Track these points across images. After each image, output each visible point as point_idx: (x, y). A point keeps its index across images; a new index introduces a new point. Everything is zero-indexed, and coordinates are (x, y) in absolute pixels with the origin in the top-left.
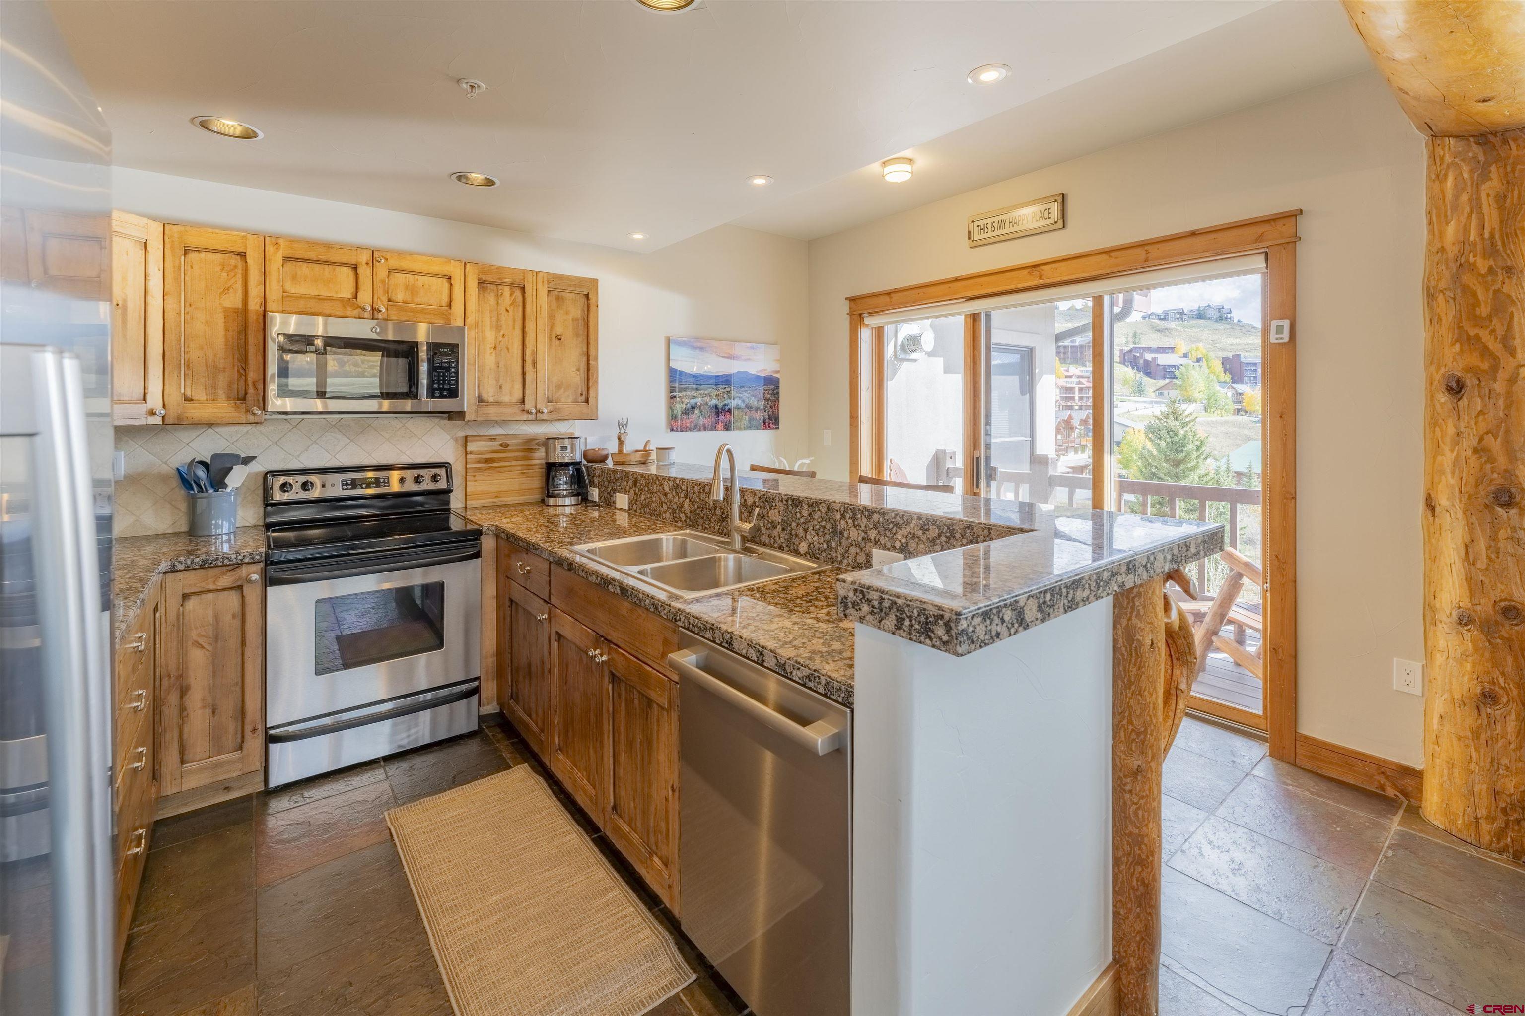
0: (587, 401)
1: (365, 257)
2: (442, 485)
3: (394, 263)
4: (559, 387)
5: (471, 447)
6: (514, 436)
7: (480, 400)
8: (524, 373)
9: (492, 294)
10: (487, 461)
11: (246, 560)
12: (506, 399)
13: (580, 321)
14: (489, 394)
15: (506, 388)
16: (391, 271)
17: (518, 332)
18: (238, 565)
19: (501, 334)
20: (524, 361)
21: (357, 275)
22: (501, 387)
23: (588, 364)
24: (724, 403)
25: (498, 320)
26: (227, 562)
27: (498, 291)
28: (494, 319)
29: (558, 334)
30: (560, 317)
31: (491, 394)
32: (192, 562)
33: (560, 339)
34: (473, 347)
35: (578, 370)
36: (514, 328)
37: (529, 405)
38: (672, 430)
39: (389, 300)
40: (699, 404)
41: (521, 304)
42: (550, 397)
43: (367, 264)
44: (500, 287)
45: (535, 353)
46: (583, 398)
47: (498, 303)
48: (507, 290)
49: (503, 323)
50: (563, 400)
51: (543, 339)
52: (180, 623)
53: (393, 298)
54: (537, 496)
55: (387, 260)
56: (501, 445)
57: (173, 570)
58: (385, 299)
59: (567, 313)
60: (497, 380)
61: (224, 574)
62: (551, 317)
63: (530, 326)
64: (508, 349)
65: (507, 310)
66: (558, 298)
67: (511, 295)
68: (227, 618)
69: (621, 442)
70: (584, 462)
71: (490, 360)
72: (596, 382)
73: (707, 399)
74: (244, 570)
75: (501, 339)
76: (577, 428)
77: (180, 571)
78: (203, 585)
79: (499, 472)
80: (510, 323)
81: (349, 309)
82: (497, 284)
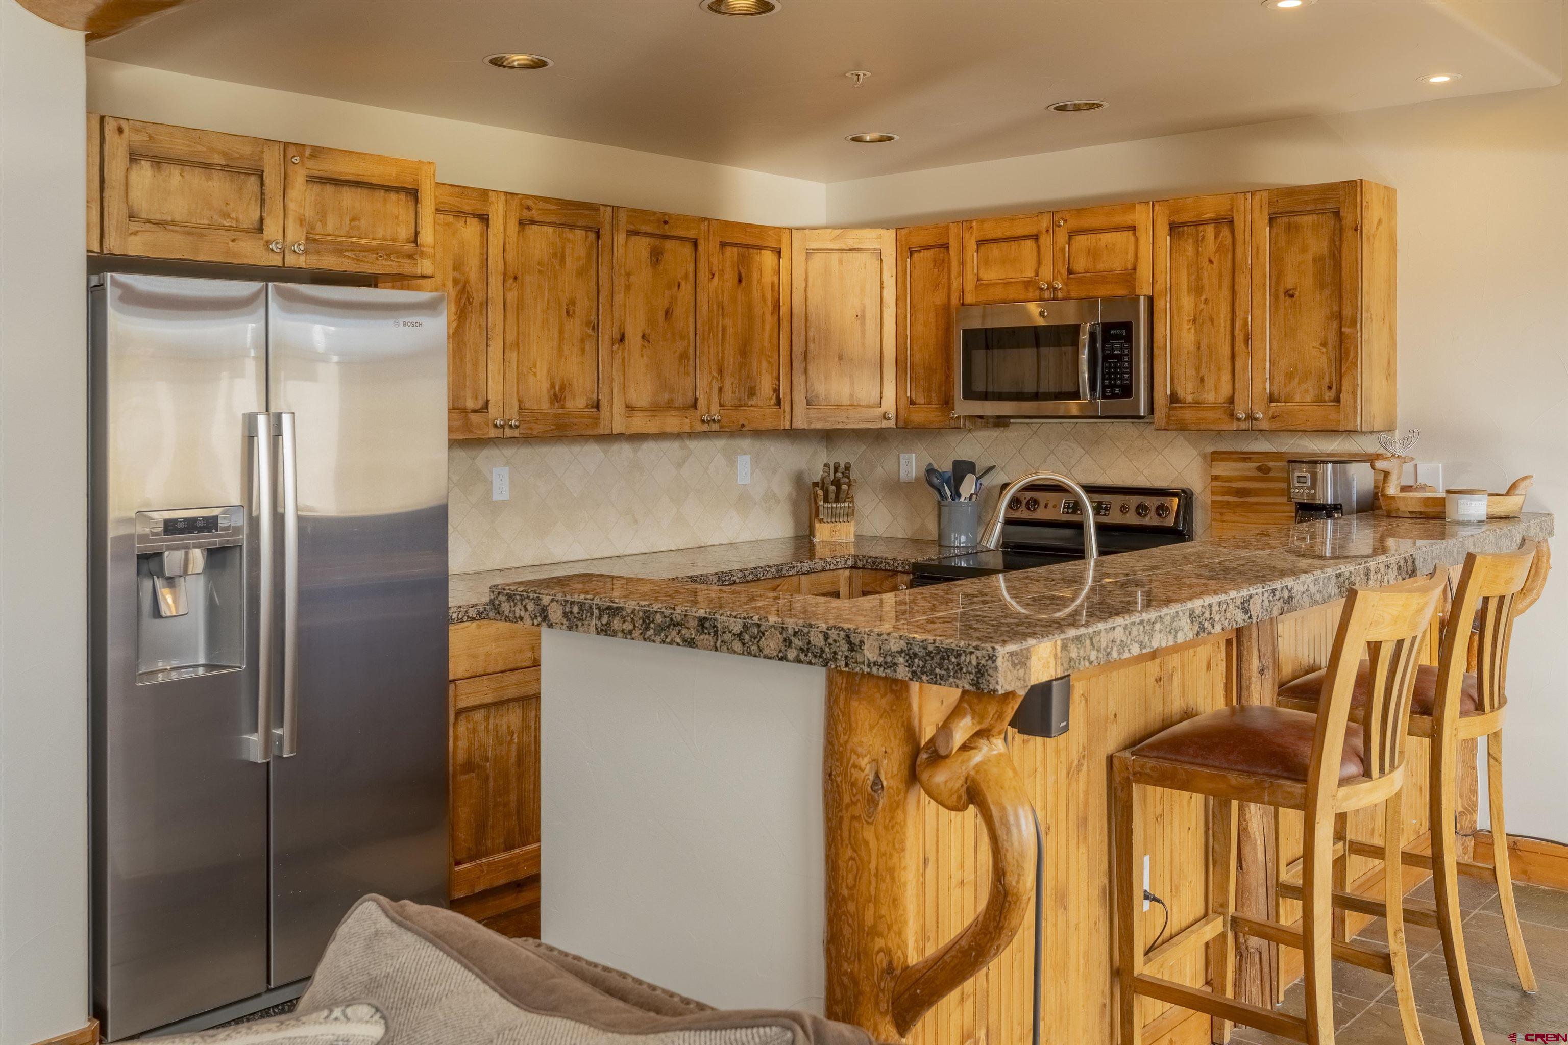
1: (1045, 219)
3: (1073, 221)
4: (1290, 376)
5: (1221, 469)
7: (1174, 398)
8: (1233, 356)
9: (1190, 241)
10: (1239, 493)
11: (900, 569)
13: (1327, 261)
14: (1186, 391)
15: (1210, 382)
16: (1074, 235)
17: (1225, 292)
19: (1203, 297)
20: (1233, 336)
21: (1039, 247)
22: (1202, 380)
23: (1341, 333)
25: (1199, 278)
27: (1197, 235)
28: (1193, 277)
29: (1289, 286)
30: (1291, 259)
31: (1189, 391)
33: (1292, 296)
34: (1163, 321)
39: (1070, 272)
41: (1230, 248)
42: (1276, 393)
43: (1047, 231)
44: (1201, 228)
47: (1198, 252)
48: (1210, 231)
49: (1205, 281)
50: (1297, 397)
51: (1263, 299)
53: (1074, 271)
55: (1069, 220)
56: (1259, 469)
58: (1065, 271)
59: (1304, 250)
60: (1198, 369)
62: (1277, 260)
63: (1241, 283)
64: (1212, 320)
65: (1211, 262)
66: (1289, 228)
67: (1216, 238)
71: (1187, 337)
75: (1202, 306)
80: (1215, 280)
81: (1031, 290)
82: (1196, 224)
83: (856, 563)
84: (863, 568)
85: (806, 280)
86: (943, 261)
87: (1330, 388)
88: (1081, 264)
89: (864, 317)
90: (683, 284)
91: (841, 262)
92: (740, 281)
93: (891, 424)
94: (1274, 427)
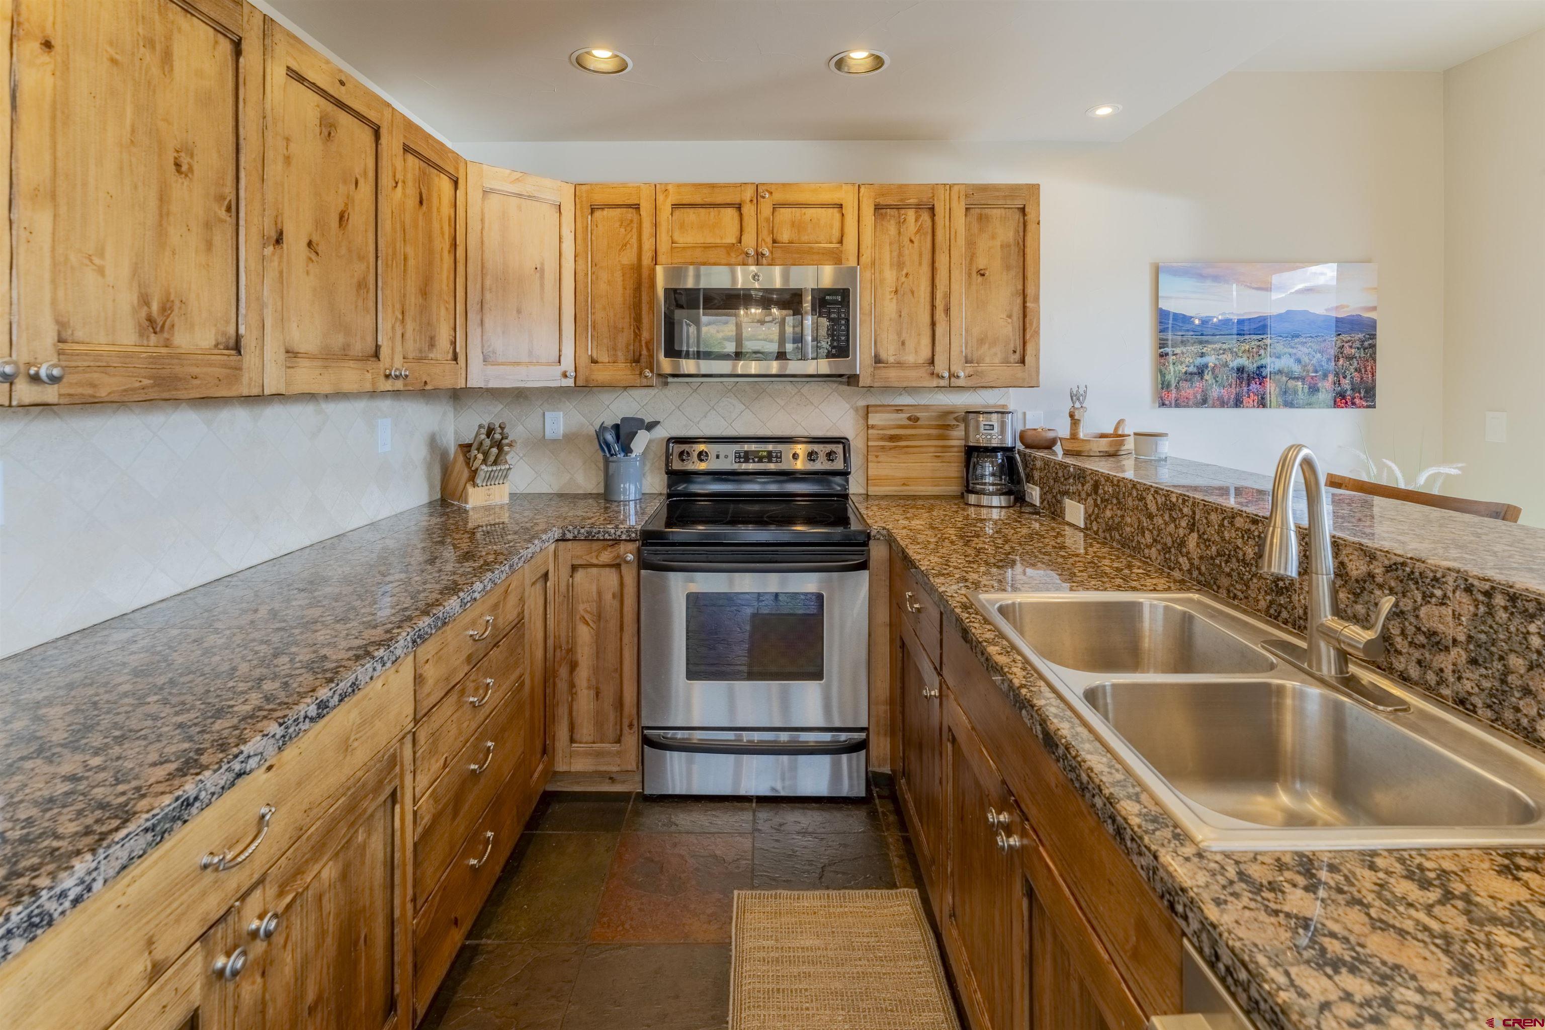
0: (1023, 361)
1: (749, 194)
2: (839, 465)
3: (778, 197)
4: (981, 341)
5: (874, 419)
6: (926, 407)
7: (878, 360)
8: (933, 324)
9: (893, 222)
10: (892, 438)
11: (624, 537)
12: (910, 358)
13: (1013, 247)
14: (889, 353)
15: (910, 345)
16: (776, 207)
17: (926, 269)
18: (617, 541)
19: (904, 272)
20: (933, 307)
21: (741, 215)
22: (903, 343)
23: (1024, 307)
24: (1259, 364)
25: (900, 254)
26: (607, 536)
27: (899, 217)
28: (895, 254)
29: (981, 267)
30: (983, 244)
31: (891, 352)
32: (579, 533)
33: (983, 275)
34: (869, 291)
35: (1010, 316)
36: (920, 264)
37: (941, 366)
38: (1163, 405)
39: (774, 241)
40: (1211, 365)
41: (930, 231)
42: (969, 356)
43: (751, 201)
44: (903, 211)
45: (948, 296)
46: (1017, 356)
47: (900, 233)
48: (911, 214)
49: (906, 258)
50: (987, 360)
51: (959, 277)
52: (570, 597)
53: (779, 238)
54: (954, 488)
55: (771, 193)
56: (909, 419)
57: (563, 539)
58: (769, 240)
59: (993, 237)
60: (899, 334)
61: (605, 548)
62: (971, 244)
63: (942, 260)
64: (913, 293)
65: (911, 241)
66: (980, 218)
67: (916, 221)
68: (608, 597)
69: (1075, 422)
70: (1020, 446)
71: (890, 307)
72: (1037, 332)
73: (1228, 357)
74: (622, 548)
75: (903, 279)
76: (1013, 399)
77: (569, 540)
78: (588, 558)
79: (906, 453)
80: (916, 257)
81: (733, 255)
82: (898, 208)
83: (564, 534)
84: (575, 539)
85: (482, 220)
86: (632, 221)
87: (1015, 352)
88: (785, 236)
89: (542, 271)
90: (361, 182)
91: (519, 208)
92: (421, 202)
93: (570, 382)
94: (969, 384)
